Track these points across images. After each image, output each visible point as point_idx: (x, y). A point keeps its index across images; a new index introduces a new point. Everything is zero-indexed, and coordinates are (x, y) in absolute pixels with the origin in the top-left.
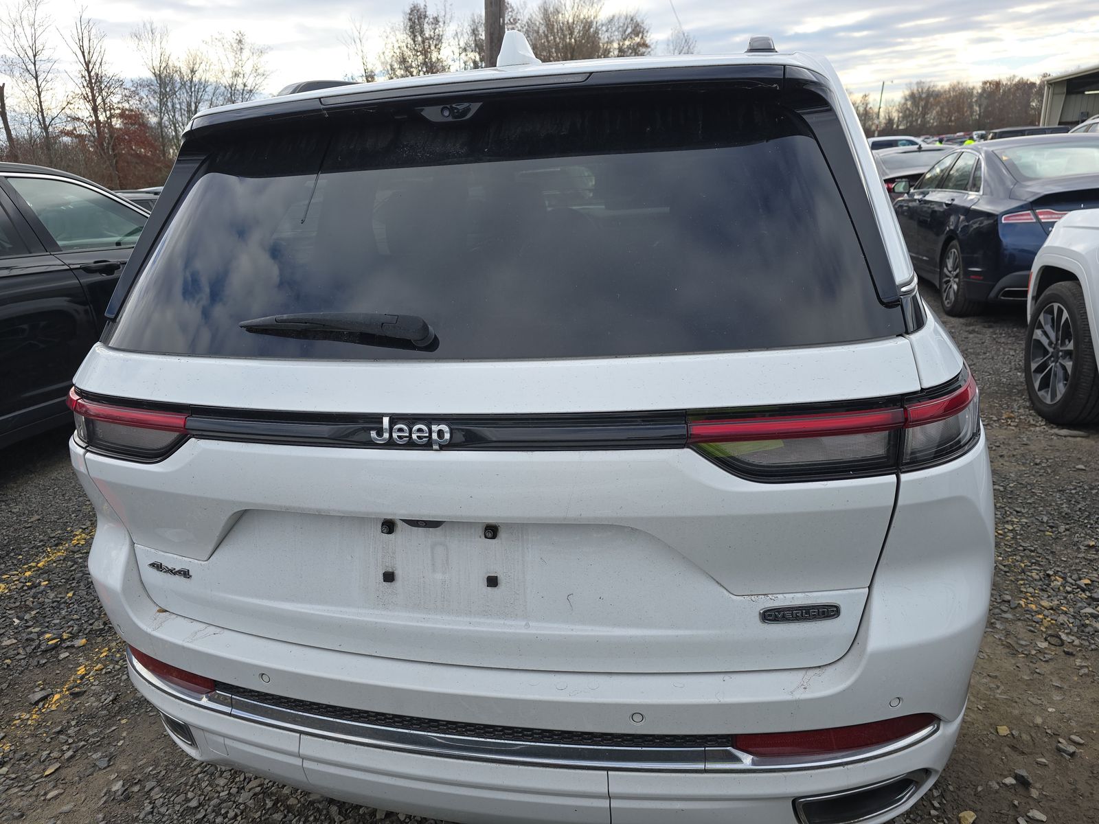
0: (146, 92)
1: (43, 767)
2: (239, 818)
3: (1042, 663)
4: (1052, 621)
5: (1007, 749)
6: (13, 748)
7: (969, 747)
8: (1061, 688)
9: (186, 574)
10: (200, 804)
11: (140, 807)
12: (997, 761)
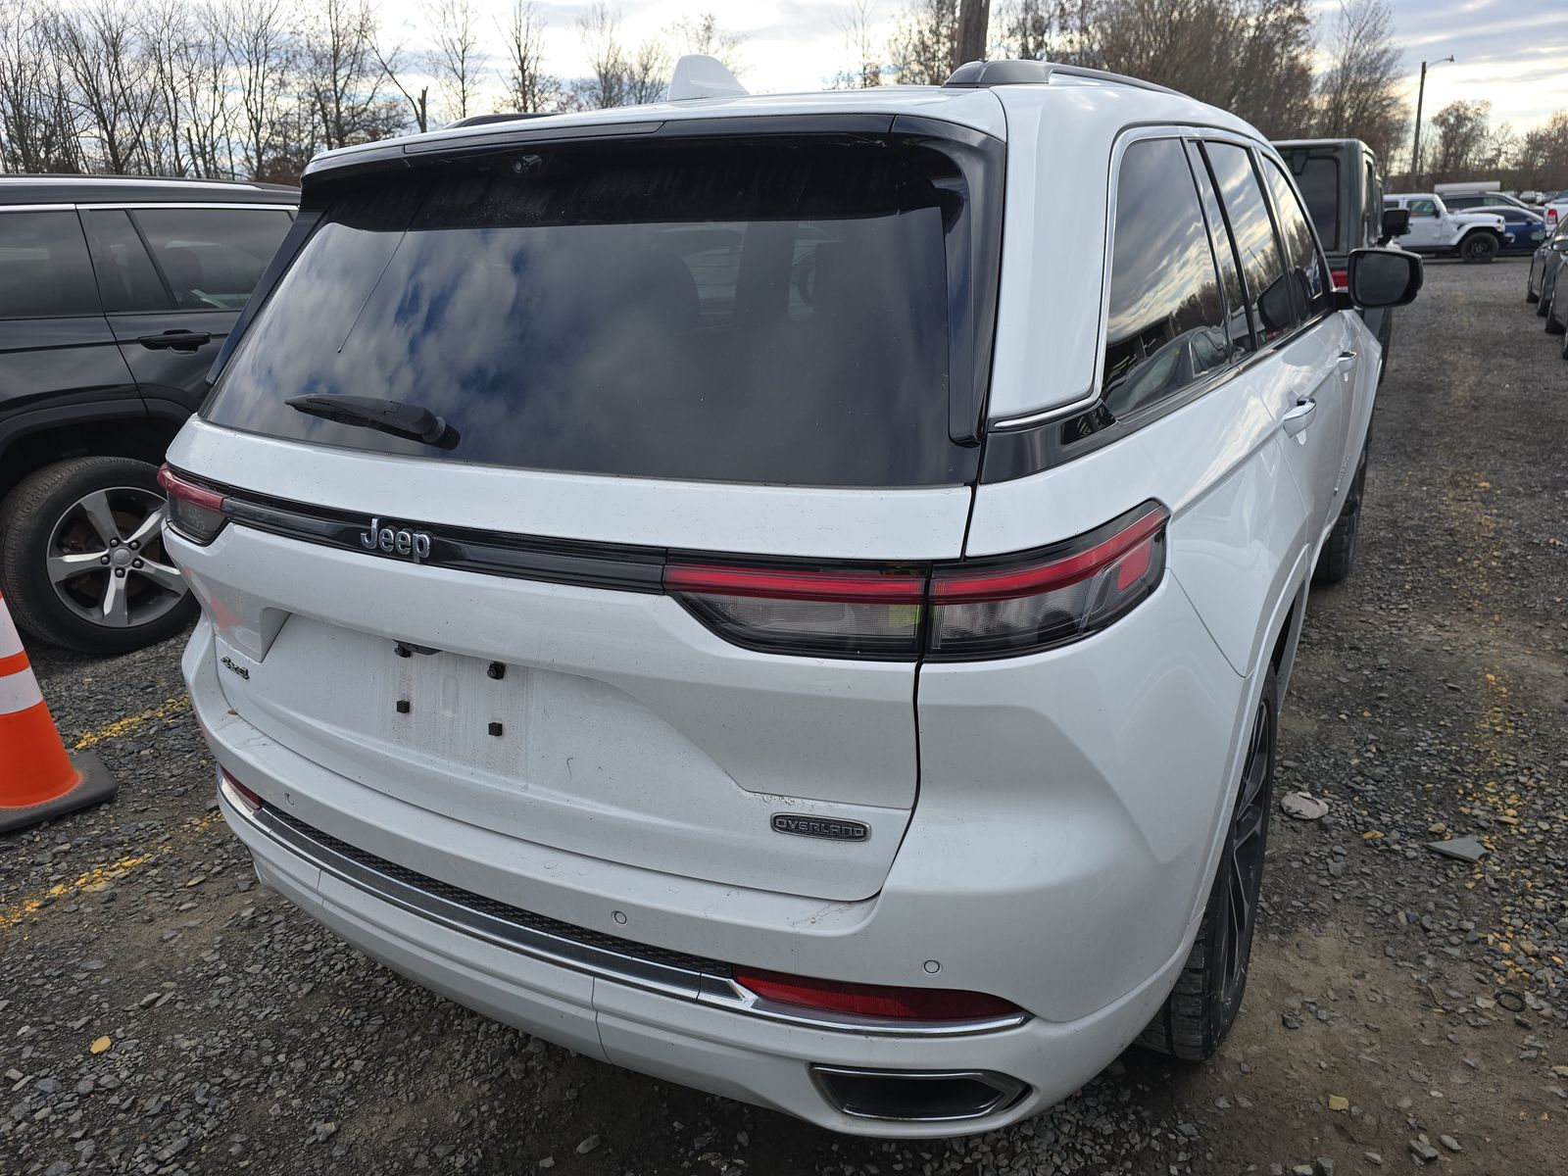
0: (587, 98)
1: (189, 877)
2: (344, 973)
3: (1468, 1029)
4: (1524, 974)
5: (1328, 1129)
6: (171, 852)
7: (1272, 1112)
8: (1473, 1068)
9: (245, 674)
10: (315, 950)
11: (259, 937)
12: (1303, 1141)
